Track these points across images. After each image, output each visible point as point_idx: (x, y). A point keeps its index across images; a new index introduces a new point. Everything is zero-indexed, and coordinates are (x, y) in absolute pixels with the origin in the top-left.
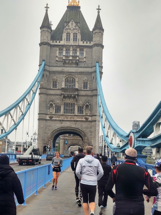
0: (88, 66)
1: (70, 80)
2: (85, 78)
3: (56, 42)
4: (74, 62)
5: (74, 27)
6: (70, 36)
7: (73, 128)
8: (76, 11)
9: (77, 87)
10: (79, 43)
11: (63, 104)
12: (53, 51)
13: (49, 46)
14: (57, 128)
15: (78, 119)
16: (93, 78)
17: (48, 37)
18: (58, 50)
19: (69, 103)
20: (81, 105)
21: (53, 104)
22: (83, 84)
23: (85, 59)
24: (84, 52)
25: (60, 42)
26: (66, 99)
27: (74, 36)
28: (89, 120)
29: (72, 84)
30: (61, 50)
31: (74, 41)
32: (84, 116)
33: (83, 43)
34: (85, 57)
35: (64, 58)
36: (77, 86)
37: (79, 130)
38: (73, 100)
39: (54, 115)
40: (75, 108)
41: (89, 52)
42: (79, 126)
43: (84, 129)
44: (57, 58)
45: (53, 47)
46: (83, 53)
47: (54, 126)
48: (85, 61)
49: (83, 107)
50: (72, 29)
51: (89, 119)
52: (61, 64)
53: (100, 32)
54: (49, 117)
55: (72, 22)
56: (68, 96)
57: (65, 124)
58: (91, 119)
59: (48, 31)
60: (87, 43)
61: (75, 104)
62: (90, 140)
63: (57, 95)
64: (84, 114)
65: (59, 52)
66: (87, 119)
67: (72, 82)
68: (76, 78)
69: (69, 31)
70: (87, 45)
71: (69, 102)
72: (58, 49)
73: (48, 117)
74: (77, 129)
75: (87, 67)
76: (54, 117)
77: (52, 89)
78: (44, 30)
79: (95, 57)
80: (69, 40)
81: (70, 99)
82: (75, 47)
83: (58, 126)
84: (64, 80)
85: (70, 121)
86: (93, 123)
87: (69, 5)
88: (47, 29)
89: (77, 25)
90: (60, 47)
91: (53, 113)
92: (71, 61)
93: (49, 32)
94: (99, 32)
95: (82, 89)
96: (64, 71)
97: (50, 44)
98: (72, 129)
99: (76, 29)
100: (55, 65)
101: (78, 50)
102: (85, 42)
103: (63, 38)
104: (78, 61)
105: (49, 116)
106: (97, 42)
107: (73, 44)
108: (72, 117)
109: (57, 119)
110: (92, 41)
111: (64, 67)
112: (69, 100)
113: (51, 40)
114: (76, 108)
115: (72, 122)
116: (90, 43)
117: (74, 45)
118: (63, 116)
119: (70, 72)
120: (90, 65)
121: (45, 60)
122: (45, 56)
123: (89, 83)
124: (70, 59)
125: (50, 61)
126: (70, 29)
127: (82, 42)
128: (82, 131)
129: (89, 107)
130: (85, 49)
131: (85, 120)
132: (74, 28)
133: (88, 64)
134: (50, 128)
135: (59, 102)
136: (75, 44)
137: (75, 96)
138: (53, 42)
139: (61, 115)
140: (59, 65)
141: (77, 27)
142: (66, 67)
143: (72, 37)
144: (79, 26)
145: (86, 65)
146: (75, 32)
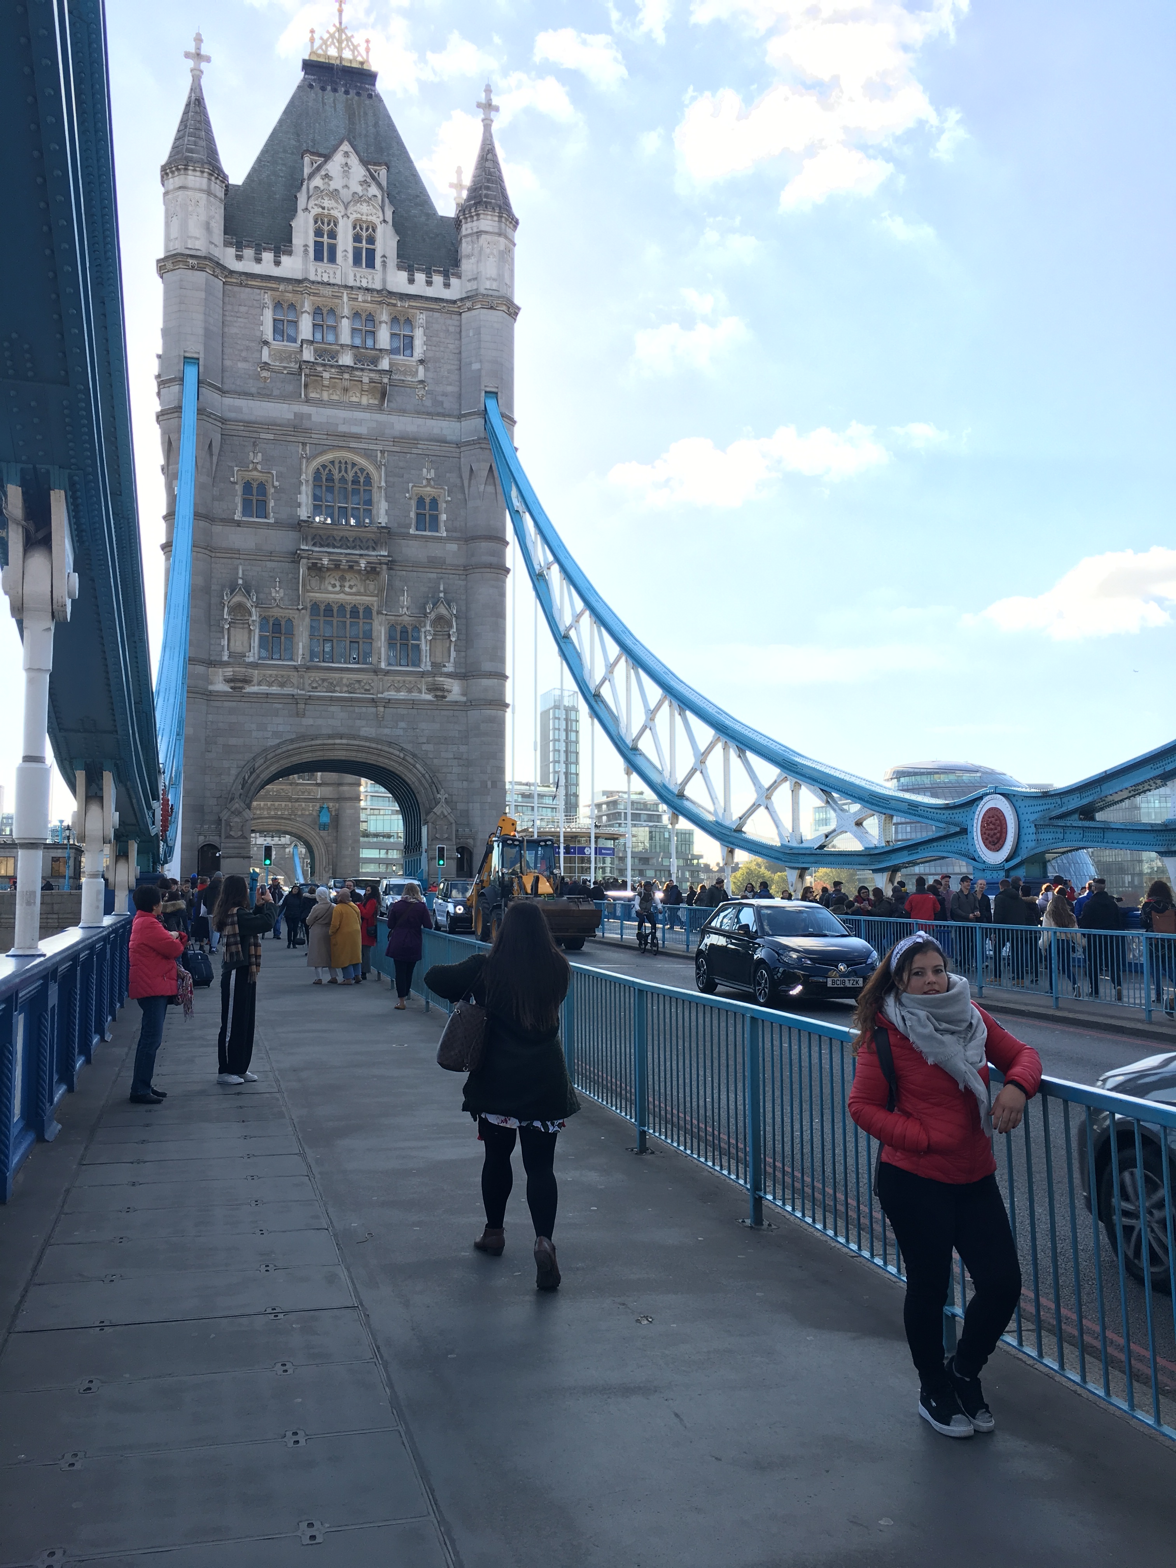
0: (441, 410)
1: (343, 480)
2: (425, 470)
3: (259, 260)
4: (366, 380)
5: (356, 187)
6: (332, 235)
7: (367, 739)
8: (352, 92)
9: (383, 520)
10: (390, 278)
11: (304, 608)
12: (243, 309)
13: (217, 277)
14: (278, 741)
15: (392, 694)
16: (466, 474)
17: (213, 224)
18: (271, 307)
19: (342, 607)
20: (406, 618)
21: (249, 605)
22: (413, 503)
23: (421, 369)
24: (418, 334)
25: (277, 263)
26: (322, 579)
27: (357, 238)
28: (450, 697)
29: (356, 498)
30: (286, 307)
31: (357, 261)
32: (423, 674)
33: (411, 281)
34: (421, 362)
35: (308, 355)
36: (382, 512)
37: (402, 750)
38: (362, 590)
39: (254, 665)
40: (375, 634)
41: (442, 335)
42: (401, 732)
43: (425, 747)
44: (265, 351)
45: (241, 285)
46: (412, 337)
47: (254, 734)
48: (421, 382)
49: (416, 629)
50: (346, 195)
51: (449, 691)
52: (290, 388)
53: (500, 235)
54: (228, 681)
55: (346, 154)
56: (337, 567)
57: (320, 722)
58: (464, 695)
59: (209, 193)
60: (429, 283)
61: (375, 609)
62: (461, 806)
63: (271, 555)
64: (426, 665)
65: (275, 320)
66: (439, 691)
67: (356, 492)
68: (378, 468)
69: (327, 203)
70: (430, 292)
71: (342, 596)
72: (267, 298)
73: (221, 678)
74: (390, 744)
75: (431, 415)
76: (255, 681)
77: (239, 524)
78: (190, 185)
79: (476, 366)
80: (332, 259)
81: (342, 579)
82: (364, 302)
83: (281, 728)
84: (307, 474)
85: (351, 699)
86: (474, 715)
87: (314, 58)
88: (205, 181)
89: (373, 177)
90: (282, 287)
91: (248, 660)
92: (346, 376)
93: (216, 196)
94: (496, 230)
95: (412, 531)
96: (306, 424)
97: (223, 268)
98: (359, 749)
99: (369, 200)
100: (254, 390)
101: (384, 316)
102: (420, 277)
103: (298, 241)
104: (386, 380)
105: (229, 672)
106: (488, 284)
107: (351, 283)
108: (359, 682)
109: (275, 689)
110: (459, 276)
111: (307, 400)
112: (338, 589)
113: (227, 244)
114: (380, 631)
115: (357, 710)
116: (447, 285)
117: (358, 284)
118: (307, 675)
119: (344, 436)
120: (449, 404)
121: (201, 356)
122: (201, 332)
123: (447, 502)
124: (340, 363)
125: (228, 363)
126: (334, 194)
127: (404, 275)
128: (414, 755)
129: (451, 627)
130: (421, 318)
131: (429, 697)
132: (359, 189)
133: (440, 398)
134: (233, 741)
135: (282, 595)
136: (364, 284)
137: (373, 570)
138: (239, 258)
139: (296, 668)
140: (276, 392)
141: (374, 190)
142: (320, 403)
143: (345, 243)
144: (384, 183)
145: (428, 403)
146: (364, 218)
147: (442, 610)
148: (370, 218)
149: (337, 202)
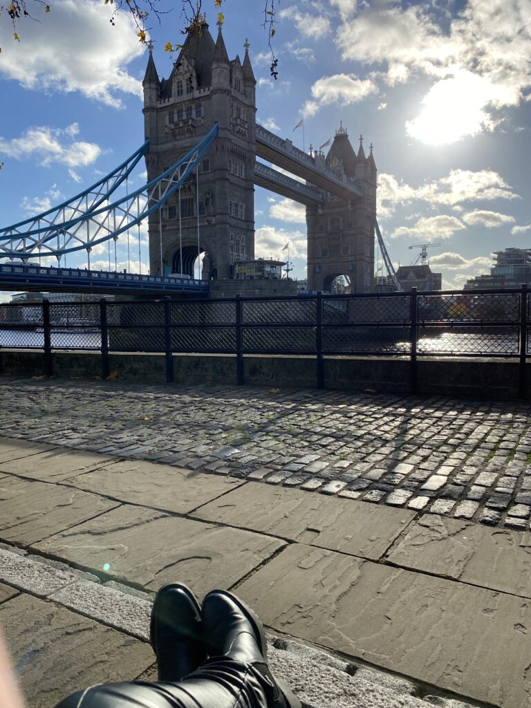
4: (186, 129)
7: (191, 239)
10: (195, 94)
13: (155, 111)
14: (172, 242)
16: (214, 150)
17: (154, 96)
19: (187, 200)
22: (202, 163)
23: (203, 120)
24: (202, 109)
25: (169, 101)
27: (187, 84)
28: (212, 223)
30: (171, 114)
31: (188, 92)
32: (205, 217)
33: (200, 93)
34: (203, 118)
38: (190, 194)
41: (208, 107)
43: (205, 239)
44: (167, 129)
46: (201, 111)
48: (202, 124)
50: (183, 72)
51: (212, 221)
53: (217, 68)
58: (215, 221)
59: (150, 88)
60: (204, 91)
62: (214, 256)
64: (206, 214)
65: (169, 118)
66: (209, 221)
69: (179, 77)
70: (204, 94)
71: (186, 197)
72: (166, 112)
73: (160, 226)
76: (168, 226)
80: (182, 94)
81: (186, 192)
83: (172, 238)
87: (191, 27)
89: (190, 63)
91: (166, 220)
92: (181, 130)
95: (202, 173)
96: (176, 147)
97: (154, 108)
98: (191, 242)
99: (188, 72)
100: (164, 142)
102: (202, 90)
103: (173, 92)
105: (162, 224)
108: (190, 222)
111: (176, 140)
113: (157, 100)
115: (189, 230)
117: (187, 99)
119: (184, 148)
121: (149, 136)
122: (149, 129)
123: (210, 161)
124: (180, 126)
127: (198, 91)
130: (203, 103)
131: (207, 223)
132: (187, 69)
133: (208, 128)
136: (189, 99)
137: (190, 187)
138: (160, 103)
140: (169, 140)
141: (190, 68)
142: (179, 140)
143: (185, 88)
144: (193, 64)
145: (205, 130)
147: (208, 196)
148: (190, 77)
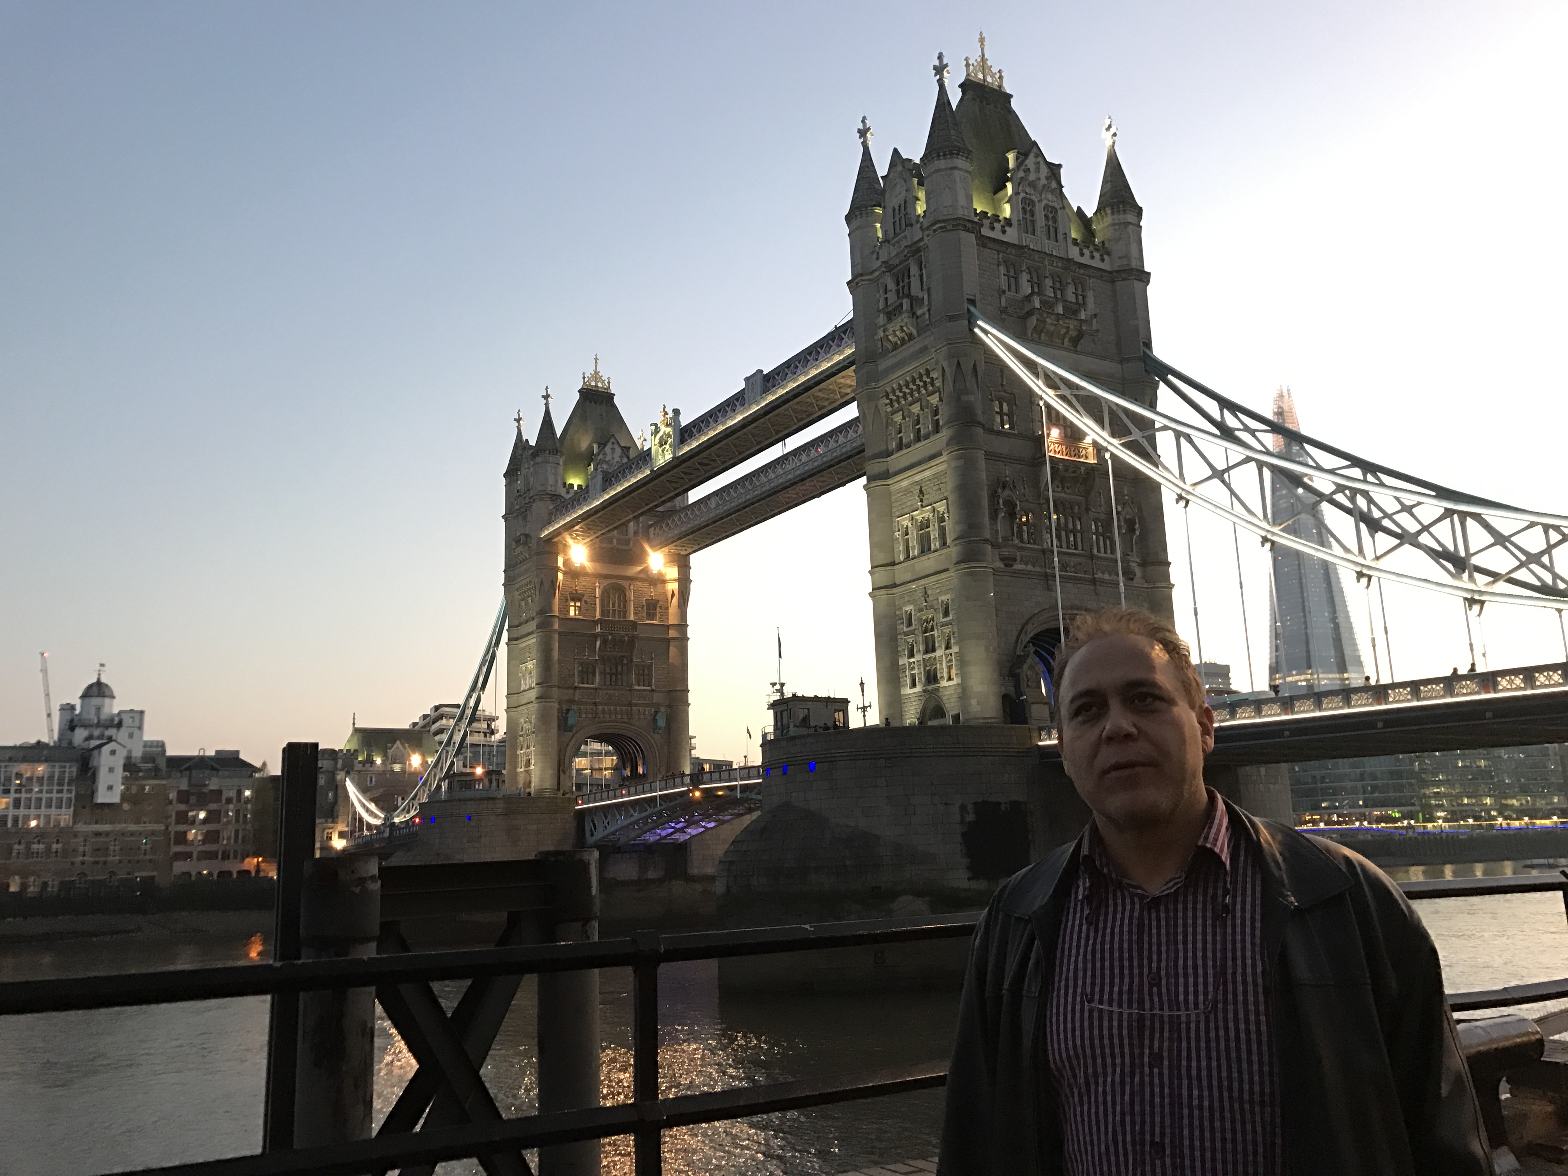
0: (1108, 354)
3: (993, 229)
4: (1072, 327)
5: (1043, 181)
6: (1032, 214)
8: (999, 108)
11: (1045, 503)
12: (986, 265)
15: (1100, 575)
18: (1003, 264)
19: (1062, 504)
20: (1102, 515)
21: (1015, 498)
23: (1095, 321)
24: (1090, 294)
27: (1046, 218)
28: (1136, 580)
33: (1082, 255)
34: (1095, 316)
35: (1035, 303)
38: (1076, 491)
39: (1019, 548)
40: (1085, 527)
41: (1103, 297)
44: (1003, 298)
45: (985, 246)
46: (1086, 297)
47: (1024, 603)
49: (1109, 524)
50: (1039, 185)
51: (1135, 575)
52: (1019, 328)
54: (1002, 559)
55: (1036, 155)
60: (1092, 257)
61: (1083, 507)
63: (1020, 460)
70: (1094, 263)
71: (1063, 495)
73: (998, 557)
75: (1104, 358)
76: (1019, 560)
81: (1063, 482)
82: (1057, 267)
83: (1040, 600)
85: (1079, 578)
87: (970, 79)
89: (1053, 174)
90: (1009, 251)
91: (1014, 543)
92: (1061, 323)
99: (1053, 191)
101: (1069, 278)
103: (1014, 216)
105: (1002, 552)
107: (1047, 251)
108: (1080, 564)
109: (1030, 567)
110: (1109, 255)
111: (1032, 339)
112: (1060, 489)
115: (1082, 587)
116: (1103, 260)
117: (1051, 254)
120: (1112, 351)
126: (1032, 185)
127: (1076, 250)
129: (1135, 523)
130: (1090, 282)
132: (1046, 183)
133: (1106, 345)
134: (1012, 609)
135: (1027, 492)
136: (1054, 254)
137: (1087, 475)
138: (981, 225)
139: (1043, 551)
140: (1011, 331)
142: (1039, 342)
143: (1040, 220)
145: (1101, 348)
146: (1050, 204)
147: (1128, 510)
148: (1054, 204)
149: (1034, 190)
